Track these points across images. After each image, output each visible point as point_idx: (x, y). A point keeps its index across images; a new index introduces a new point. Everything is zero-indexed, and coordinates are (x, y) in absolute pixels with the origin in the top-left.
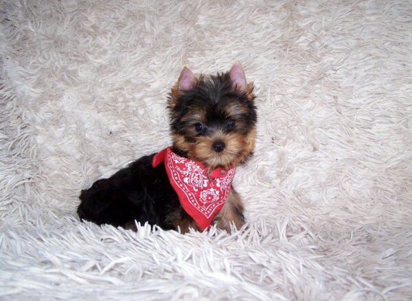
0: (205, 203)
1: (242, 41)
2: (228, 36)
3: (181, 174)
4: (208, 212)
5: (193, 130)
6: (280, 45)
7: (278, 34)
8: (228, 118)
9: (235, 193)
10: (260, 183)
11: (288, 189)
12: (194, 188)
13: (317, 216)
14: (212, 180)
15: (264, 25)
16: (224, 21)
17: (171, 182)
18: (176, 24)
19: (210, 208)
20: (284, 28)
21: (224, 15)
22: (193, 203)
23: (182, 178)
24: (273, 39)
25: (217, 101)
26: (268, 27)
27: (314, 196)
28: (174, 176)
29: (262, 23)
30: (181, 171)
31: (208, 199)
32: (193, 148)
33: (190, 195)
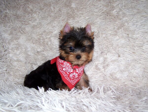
0: (72, 79)
1: (90, 13)
2: (84, 11)
3: (62, 67)
4: (73, 82)
5: (68, 49)
6: (105, 14)
7: (105, 9)
8: (83, 46)
9: (86, 75)
10: (96, 70)
11: (108, 73)
12: (67, 73)
13: (120, 84)
14: (74, 69)
15: (99, 6)
16: (82, 5)
17: (58, 70)
18: (63, 7)
19: (74, 81)
20: (107, 7)
21: (83, 3)
22: (67, 79)
23: (62, 69)
24: (103, 11)
25: (80, 39)
26: (101, 7)
27: (118, 75)
28: (60, 68)
29: (98, 5)
30: (62, 66)
31: (73, 77)
32: (68, 57)
33: (65, 75)
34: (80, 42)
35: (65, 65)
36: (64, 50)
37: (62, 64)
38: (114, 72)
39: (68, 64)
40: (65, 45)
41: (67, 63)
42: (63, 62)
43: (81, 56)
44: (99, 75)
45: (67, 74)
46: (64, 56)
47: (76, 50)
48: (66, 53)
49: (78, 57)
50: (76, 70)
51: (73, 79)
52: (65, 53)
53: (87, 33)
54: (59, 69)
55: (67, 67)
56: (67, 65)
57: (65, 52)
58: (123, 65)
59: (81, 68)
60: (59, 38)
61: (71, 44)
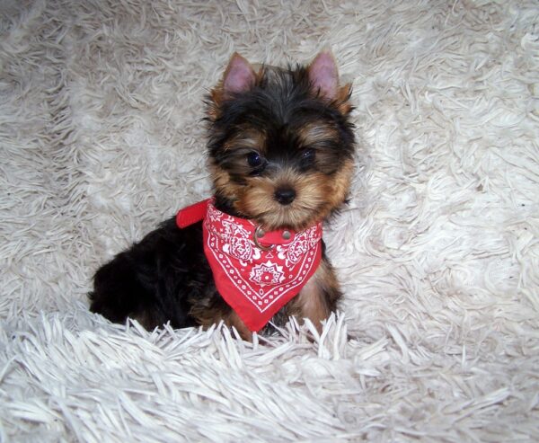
34: (287, 133)
35: (228, 229)
36: (227, 167)
37: (219, 225)
38: (450, 257)
39: (240, 227)
40: (228, 146)
41: (235, 222)
42: (222, 219)
43: (296, 188)
44: (381, 271)
45: (240, 267)
46: (229, 194)
47: (272, 164)
48: (237, 179)
49: (285, 195)
50: (275, 253)
51: (266, 289)
52: (231, 180)
53: (316, 89)
54: (210, 245)
55: (236, 241)
56: (236, 232)
57: (230, 174)
58: (496, 228)
59: (298, 244)
60: (205, 119)
61: (252, 142)
